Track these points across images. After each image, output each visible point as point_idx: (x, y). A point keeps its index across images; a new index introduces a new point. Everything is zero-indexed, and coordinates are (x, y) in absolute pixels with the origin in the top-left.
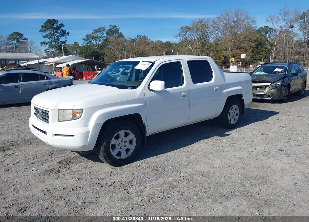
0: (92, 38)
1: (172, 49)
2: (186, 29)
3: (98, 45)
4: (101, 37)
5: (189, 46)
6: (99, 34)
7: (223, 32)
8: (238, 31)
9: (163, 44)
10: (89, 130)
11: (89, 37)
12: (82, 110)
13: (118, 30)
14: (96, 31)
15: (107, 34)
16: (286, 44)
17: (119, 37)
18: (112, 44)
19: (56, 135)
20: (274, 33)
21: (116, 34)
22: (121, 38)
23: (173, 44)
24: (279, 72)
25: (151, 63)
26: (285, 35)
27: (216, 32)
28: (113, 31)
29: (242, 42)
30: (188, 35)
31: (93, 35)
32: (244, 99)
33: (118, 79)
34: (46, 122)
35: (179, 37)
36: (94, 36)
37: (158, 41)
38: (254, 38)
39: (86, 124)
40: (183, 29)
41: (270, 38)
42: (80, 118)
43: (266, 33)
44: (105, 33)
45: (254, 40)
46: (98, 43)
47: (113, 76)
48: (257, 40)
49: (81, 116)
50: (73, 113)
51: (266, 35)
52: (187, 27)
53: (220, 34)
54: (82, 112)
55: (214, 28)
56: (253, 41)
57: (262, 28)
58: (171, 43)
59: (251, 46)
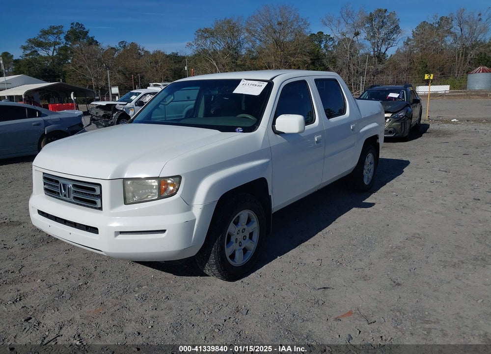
0: (40, 45)
1: (185, 65)
2: (206, 33)
3: (53, 57)
4: (56, 43)
5: (212, 61)
6: (52, 39)
7: (263, 39)
8: (285, 37)
9: (168, 56)
10: (194, 216)
11: (33, 43)
12: (179, 177)
13: (87, 32)
14: (45, 33)
15: (67, 38)
16: (350, 59)
17: (90, 44)
18: (79, 56)
19: (121, 233)
20: (331, 43)
21: (83, 39)
22: (94, 47)
23: (184, 58)
24: (395, 98)
25: (266, 83)
26: (349, 45)
27: (253, 38)
28: (78, 33)
29: (293, 55)
30: (209, 43)
31: (41, 40)
32: (379, 143)
33: (131, 113)
34: (92, 207)
35: (195, 46)
36: (44, 41)
37: (159, 52)
38: (308, 49)
39: (188, 204)
40: (200, 34)
41: (326, 50)
42: (175, 193)
43: (320, 42)
44: (62, 36)
45: (308, 52)
46: (51, 54)
47: (122, 109)
48: (313, 53)
49: (177, 190)
50: (160, 185)
51: (320, 45)
52: (206, 30)
53: (258, 41)
54: (180, 183)
55: (250, 33)
56: (308, 54)
57: (314, 34)
58: (179, 55)
59: (305, 60)
